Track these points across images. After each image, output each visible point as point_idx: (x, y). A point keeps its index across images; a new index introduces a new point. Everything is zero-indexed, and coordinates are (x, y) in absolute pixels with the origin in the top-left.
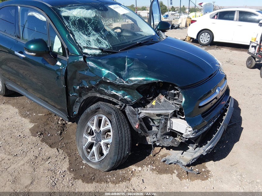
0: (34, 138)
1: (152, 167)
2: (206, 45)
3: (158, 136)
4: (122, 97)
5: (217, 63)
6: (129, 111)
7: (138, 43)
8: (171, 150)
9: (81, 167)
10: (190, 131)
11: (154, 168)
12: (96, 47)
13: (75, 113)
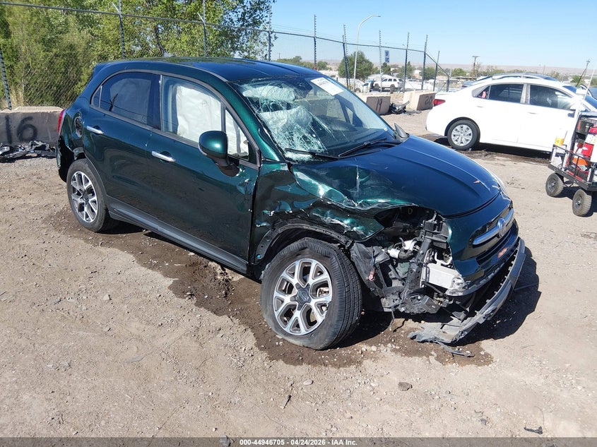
0: (182, 301)
1: (394, 347)
2: (464, 149)
3: (404, 295)
4: (349, 229)
5: (494, 183)
6: (358, 253)
7: (365, 144)
8: (423, 322)
9: (277, 343)
10: (458, 284)
11: (398, 348)
12: (303, 150)
13: (259, 256)
